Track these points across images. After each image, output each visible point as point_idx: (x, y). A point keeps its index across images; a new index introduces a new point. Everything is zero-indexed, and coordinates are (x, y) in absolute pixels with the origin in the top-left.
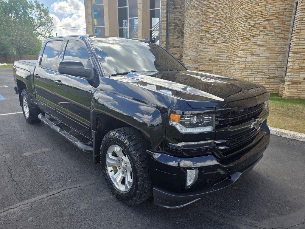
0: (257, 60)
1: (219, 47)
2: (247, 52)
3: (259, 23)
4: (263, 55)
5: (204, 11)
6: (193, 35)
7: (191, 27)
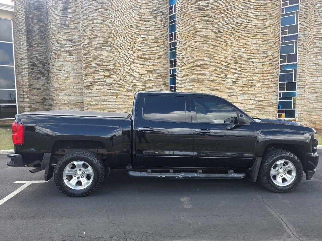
1: (105, 93)
3: (151, 79)
5: (87, 59)
6: (69, 79)
7: (66, 71)
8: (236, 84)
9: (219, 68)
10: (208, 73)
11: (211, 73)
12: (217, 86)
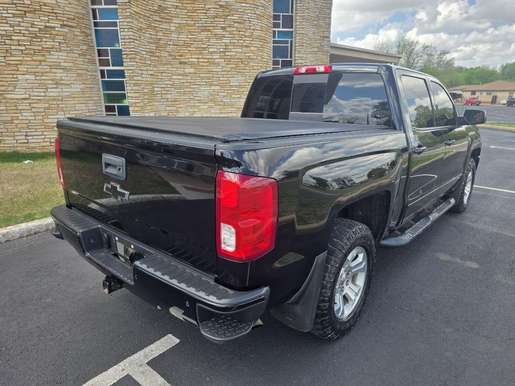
0: (69, 94)
2: (43, 78)
3: (54, 28)
4: (76, 86)
8: (225, 57)
9: (193, 22)
10: (175, 28)
11: (180, 28)
12: (193, 56)
